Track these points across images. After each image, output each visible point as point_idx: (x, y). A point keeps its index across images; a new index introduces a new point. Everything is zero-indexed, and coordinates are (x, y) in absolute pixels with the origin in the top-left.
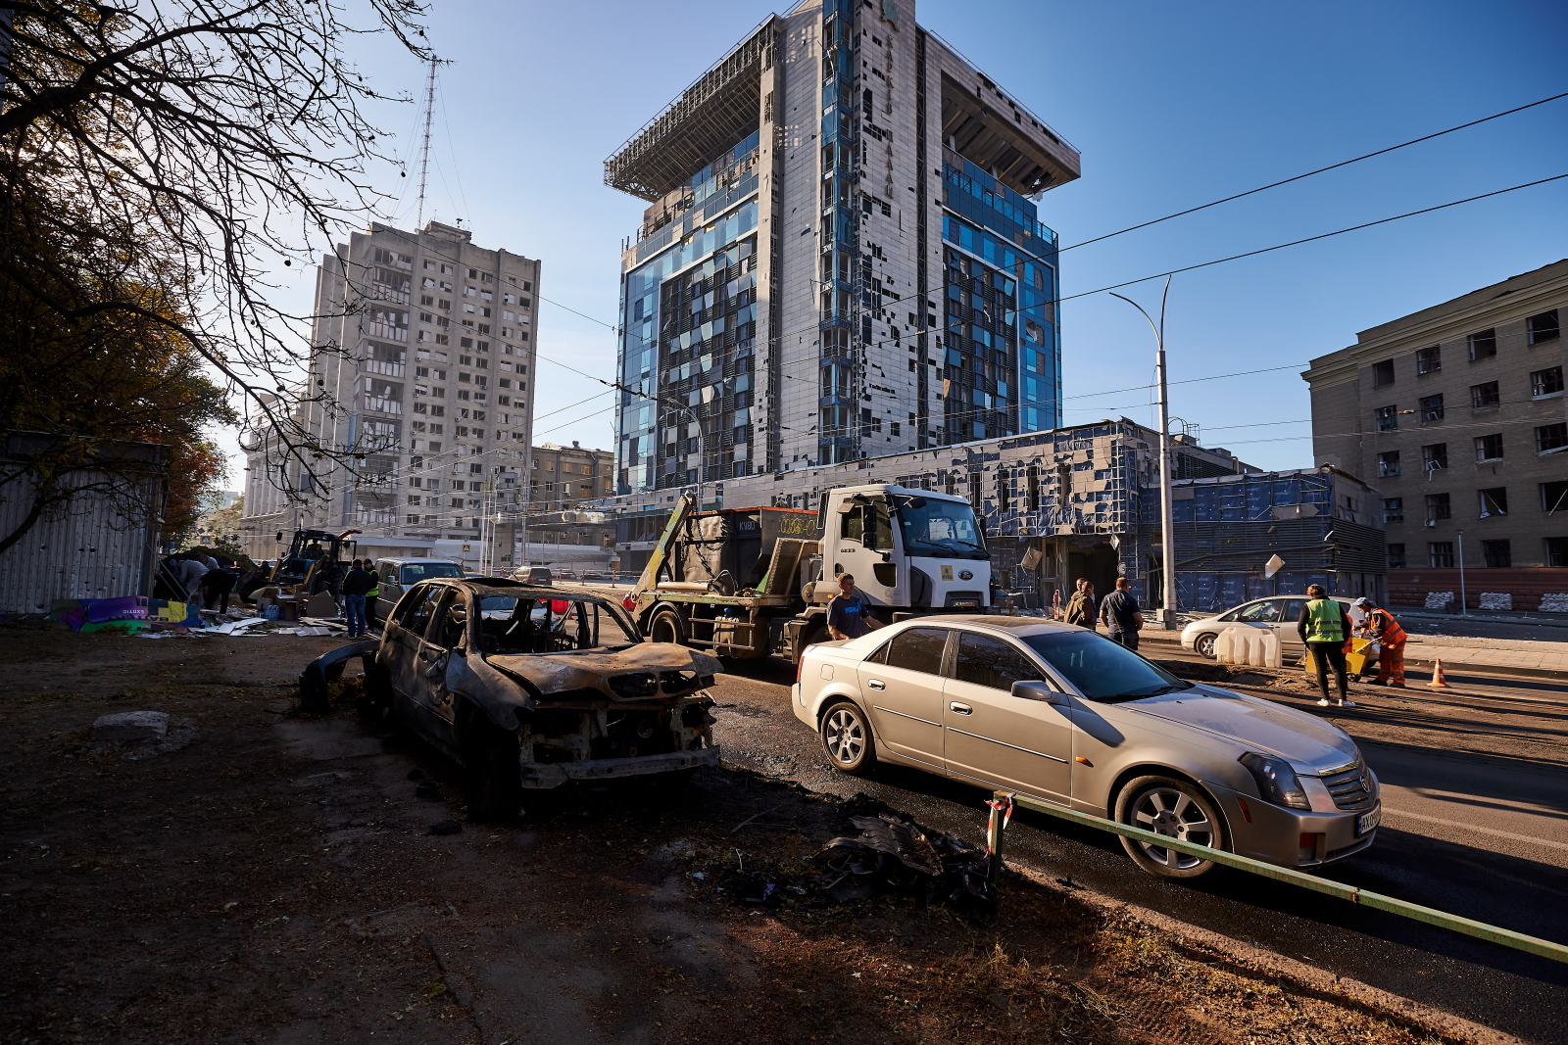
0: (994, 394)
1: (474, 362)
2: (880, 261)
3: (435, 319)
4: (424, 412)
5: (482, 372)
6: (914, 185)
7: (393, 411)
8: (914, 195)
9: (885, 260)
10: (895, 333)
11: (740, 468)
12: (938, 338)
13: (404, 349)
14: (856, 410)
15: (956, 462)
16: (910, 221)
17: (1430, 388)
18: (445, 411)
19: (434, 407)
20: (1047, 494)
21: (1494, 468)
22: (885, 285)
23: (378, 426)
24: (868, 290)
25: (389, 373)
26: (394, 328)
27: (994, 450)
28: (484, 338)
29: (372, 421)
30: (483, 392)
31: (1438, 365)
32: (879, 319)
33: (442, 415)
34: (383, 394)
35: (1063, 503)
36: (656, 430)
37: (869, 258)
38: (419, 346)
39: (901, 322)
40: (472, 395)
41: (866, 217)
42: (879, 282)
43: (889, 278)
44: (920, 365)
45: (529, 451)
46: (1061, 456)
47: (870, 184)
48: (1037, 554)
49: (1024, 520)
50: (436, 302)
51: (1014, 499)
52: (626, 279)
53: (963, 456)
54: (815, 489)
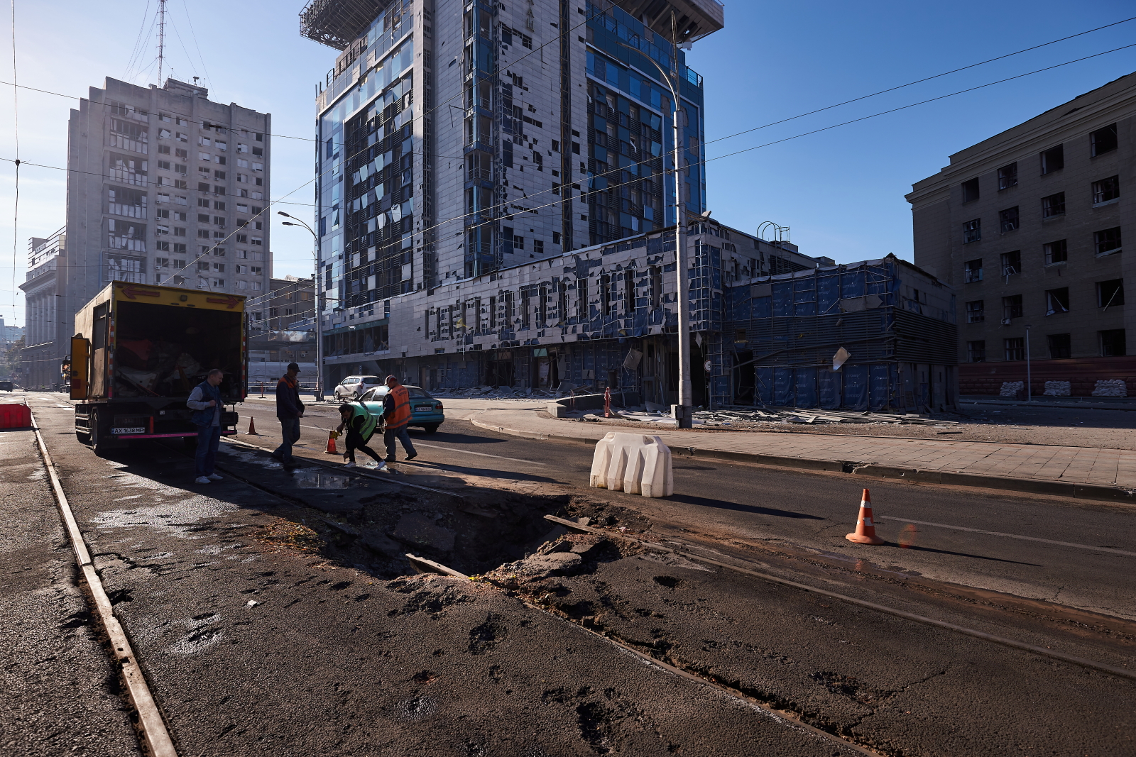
0: (640, 217)
1: (212, 204)
2: (521, 90)
3: (172, 166)
4: (167, 249)
5: (220, 214)
6: (557, 21)
7: (138, 249)
8: (557, 31)
9: (527, 89)
10: (538, 158)
11: (406, 286)
12: (582, 164)
13: (145, 194)
14: (498, 228)
15: (567, 270)
16: (552, 54)
17: (1007, 202)
18: (187, 248)
19: (176, 245)
20: (641, 296)
21: (1059, 270)
22: (526, 113)
23: (124, 262)
24: (509, 117)
25: (131, 215)
26: (134, 174)
27: (596, 255)
28: (221, 183)
29: (118, 259)
30: (222, 231)
31: (1016, 181)
32: (521, 144)
33: (185, 252)
34: (127, 234)
35: (656, 305)
36: (344, 256)
37: (509, 86)
38: (158, 191)
39: (543, 147)
40: (211, 234)
41: (506, 48)
42: (521, 110)
43: (530, 106)
44: (565, 187)
45: (268, 284)
46: (652, 258)
47: (510, 17)
48: (638, 355)
49: (622, 322)
50: (173, 151)
51: (614, 302)
52: (320, 123)
53: (573, 264)
54: (457, 301)
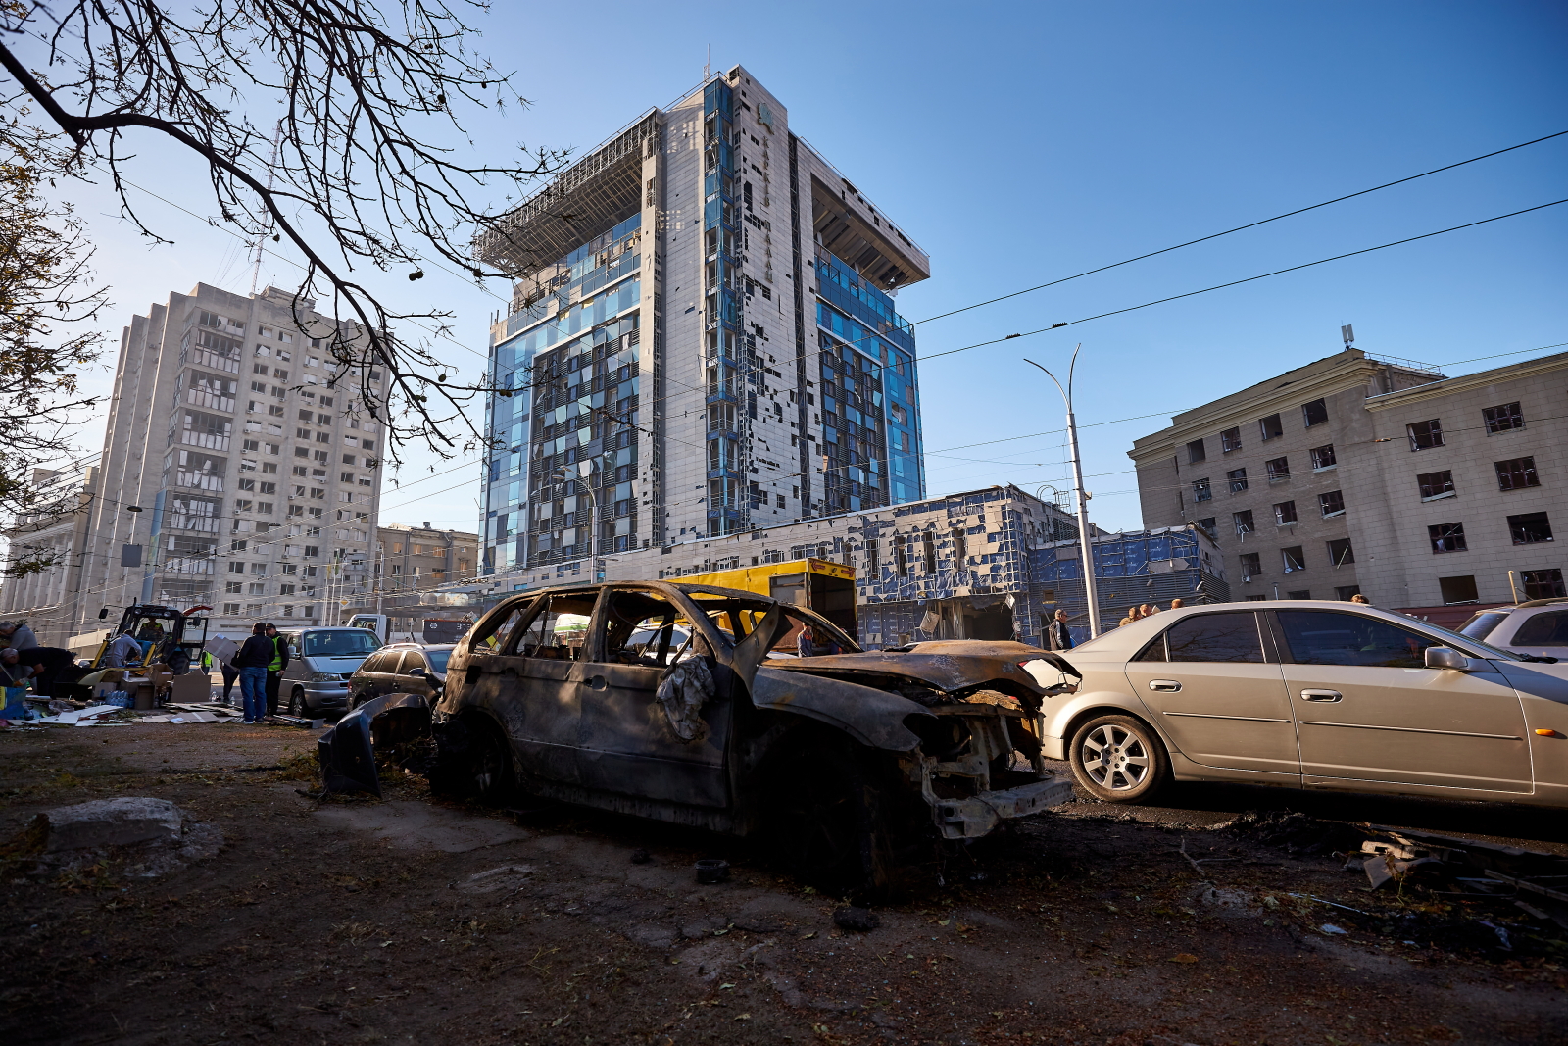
0: (867, 469)
1: (313, 436)
2: (763, 341)
3: (269, 389)
4: (251, 489)
5: (322, 447)
6: (791, 273)
7: (213, 488)
8: (791, 282)
9: (767, 340)
10: (778, 409)
11: (622, 543)
12: (817, 415)
13: (229, 420)
14: (744, 482)
15: (851, 530)
16: (788, 305)
17: (1234, 463)
18: (277, 488)
19: (263, 484)
20: (943, 558)
21: (1291, 529)
22: (768, 364)
23: (193, 504)
24: (752, 367)
25: (210, 445)
26: (219, 397)
27: (890, 517)
28: (327, 411)
29: (186, 499)
30: (323, 468)
31: (1239, 443)
32: (763, 394)
33: (273, 493)
34: (201, 468)
35: (958, 565)
36: (528, 505)
37: (752, 337)
38: (248, 417)
39: (783, 399)
40: (309, 471)
41: (749, 298)
42: (763, 360)
43: (771, 357)
44: (802, 439)
45: (375, 532)
46: (954, 520)
47: (752, 268)
48: (935, 617)
49: (922, 584)
50: (271, 371)
51: (911, 564)
52: (495, 352)
53: (859, 524)
54: (706, 561)
